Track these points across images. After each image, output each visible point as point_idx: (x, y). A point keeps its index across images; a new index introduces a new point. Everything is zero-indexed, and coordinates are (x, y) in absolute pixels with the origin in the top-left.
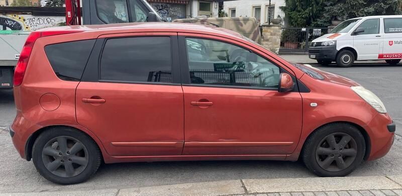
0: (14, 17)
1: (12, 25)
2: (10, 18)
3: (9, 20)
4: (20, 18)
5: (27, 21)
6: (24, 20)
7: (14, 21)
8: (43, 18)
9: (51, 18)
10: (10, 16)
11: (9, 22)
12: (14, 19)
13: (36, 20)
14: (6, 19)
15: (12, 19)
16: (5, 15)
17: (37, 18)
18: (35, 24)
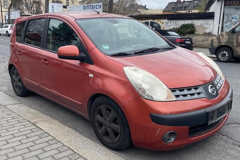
0: (158, 21)
1: (156, 26)
2: (156, 22)
3: (155, 23)
4: (161, 22)
5: (164, 24)
6: (163, 23)
7: (157, 24)
8: (173, 21)
9: (178, 21)
10: (156, 21)
11: (155, 24)
12: (158, 23)
13: (169, 23)
14: (154, 23)
15: (157, 22)
16: (154, 20)
17: (170, 21)
18: (168, 26)
